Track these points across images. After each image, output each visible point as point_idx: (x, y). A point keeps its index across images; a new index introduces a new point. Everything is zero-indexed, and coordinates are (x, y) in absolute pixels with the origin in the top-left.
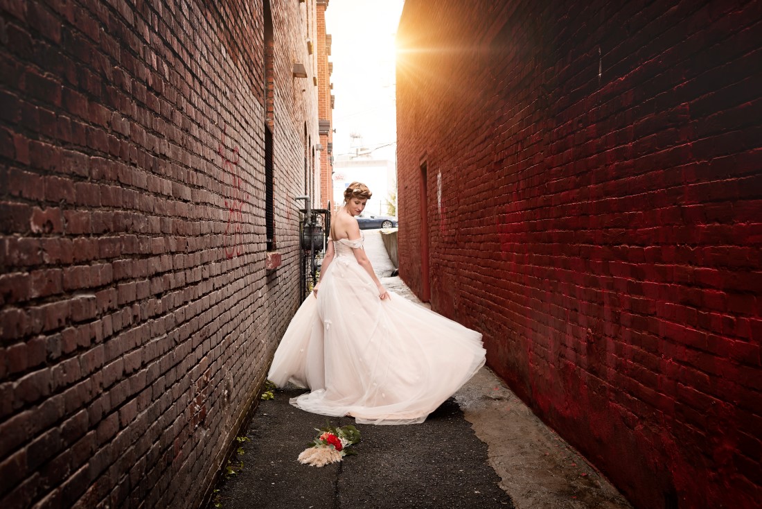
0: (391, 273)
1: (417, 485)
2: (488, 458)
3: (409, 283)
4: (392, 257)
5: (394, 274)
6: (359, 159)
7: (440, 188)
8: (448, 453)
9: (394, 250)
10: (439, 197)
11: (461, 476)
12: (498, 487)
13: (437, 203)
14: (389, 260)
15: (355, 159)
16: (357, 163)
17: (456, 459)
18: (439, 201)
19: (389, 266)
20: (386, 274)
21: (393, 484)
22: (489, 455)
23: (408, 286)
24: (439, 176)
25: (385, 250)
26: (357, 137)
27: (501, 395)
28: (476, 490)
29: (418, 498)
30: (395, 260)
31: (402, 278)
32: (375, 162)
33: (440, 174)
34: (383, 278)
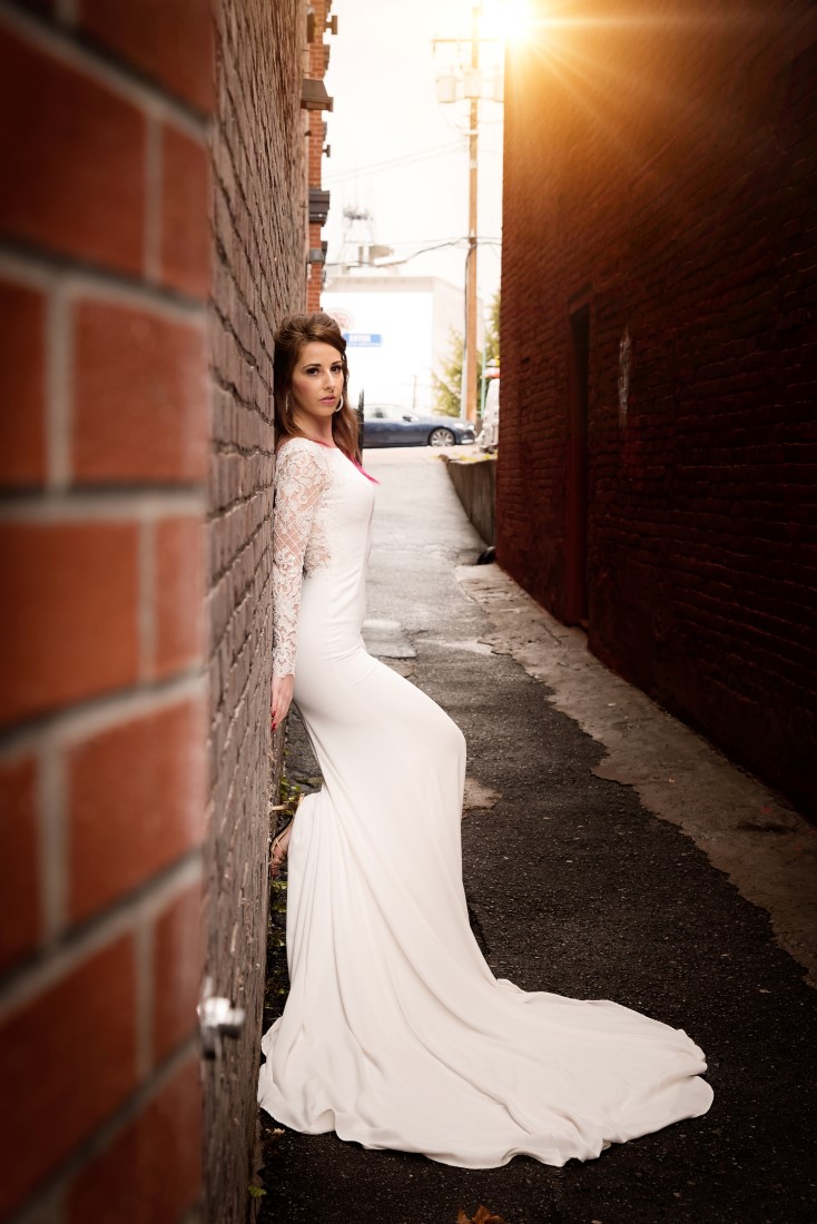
0: (477, 556)
1: (645, 977)
2: (773, 935)
3: (526, 580)
4: (478, 516)
5: (484, 559)
6: (365, 272)
7: (625, 371)
8: (692, 924)
9: (482, 504)
10: (623, 390)
11: (727, 965)
12: (804, 983)
13: (617, 401)
14: (468, 526)
15: (354, 273)
16: (359, 281)
17: (710, 935)
18: (624, 400)
19: (469, 541)
20: (464, 559)
21: (596, 973)
22: (775, 930)
23: (522, 586)
24: (625, 344)
25: (459, 503)
26: (359, 218)
27: (779, 822)
28: (761, 988)
29: (653, 998)
30: (487, 525)
31: (505, 567)
32: (403, 281)
33: (627, 340)
34: (460, 568)
